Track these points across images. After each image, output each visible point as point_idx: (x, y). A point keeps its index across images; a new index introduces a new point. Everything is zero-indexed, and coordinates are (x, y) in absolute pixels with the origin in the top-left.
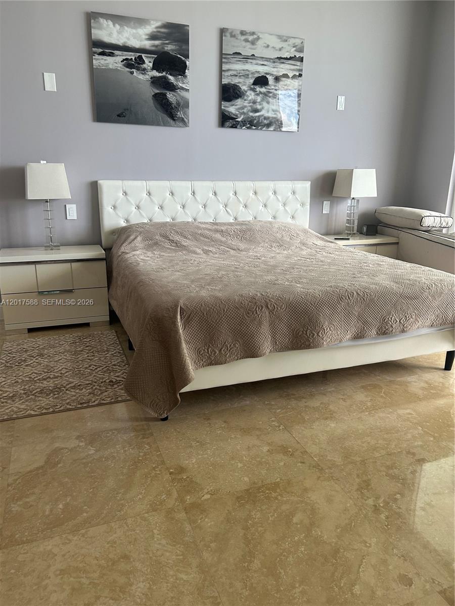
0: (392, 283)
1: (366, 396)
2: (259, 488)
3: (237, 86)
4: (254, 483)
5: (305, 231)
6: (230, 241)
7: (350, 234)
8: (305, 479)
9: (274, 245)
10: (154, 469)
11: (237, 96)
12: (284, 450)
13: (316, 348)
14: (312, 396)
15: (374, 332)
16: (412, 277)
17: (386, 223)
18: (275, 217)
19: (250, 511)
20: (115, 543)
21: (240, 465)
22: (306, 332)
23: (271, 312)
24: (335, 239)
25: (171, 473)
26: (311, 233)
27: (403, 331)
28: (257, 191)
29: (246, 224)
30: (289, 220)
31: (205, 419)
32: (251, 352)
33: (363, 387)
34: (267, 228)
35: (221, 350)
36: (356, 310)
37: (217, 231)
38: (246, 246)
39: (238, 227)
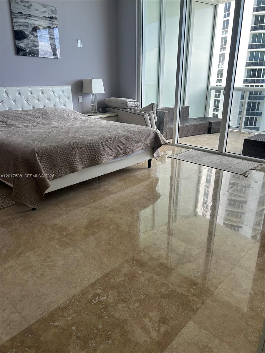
0: (125, 132)
1: (122, 183)
2: (93, 222)
3: (23, 31)
4: (89, 221)
5: (73, 112)
6: (37, 120)
7: (95, 113)
8: (109, 215)
9: (61, 120)
10: (41, 228)
11: (24, 37)
12: (96, 208)
13: (101, 164)
14: (100, 187)
15: (121, 154)
16: (132, 129)
17: (112, 106)
18: (55, 106)
19: (92, 230)
20: (41, 254)
21: (80, 217)
22: (95, 157)
23: (79, 150)
24: (88, 115)
25: (51, 227)
26: (77, 113)
27: (132, 153)
28: (44, 91)
29: (42, 110)
30: (63, 107)
31: (55, 205)
32: (73, 170)
33: (119, 180)
34: (54, 111)
35: (59, 171)
36: (114, 145)
37: (28, 115)
38: (46, 122)
39: (39, 112)
